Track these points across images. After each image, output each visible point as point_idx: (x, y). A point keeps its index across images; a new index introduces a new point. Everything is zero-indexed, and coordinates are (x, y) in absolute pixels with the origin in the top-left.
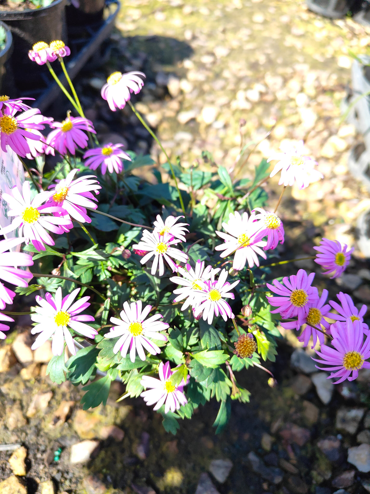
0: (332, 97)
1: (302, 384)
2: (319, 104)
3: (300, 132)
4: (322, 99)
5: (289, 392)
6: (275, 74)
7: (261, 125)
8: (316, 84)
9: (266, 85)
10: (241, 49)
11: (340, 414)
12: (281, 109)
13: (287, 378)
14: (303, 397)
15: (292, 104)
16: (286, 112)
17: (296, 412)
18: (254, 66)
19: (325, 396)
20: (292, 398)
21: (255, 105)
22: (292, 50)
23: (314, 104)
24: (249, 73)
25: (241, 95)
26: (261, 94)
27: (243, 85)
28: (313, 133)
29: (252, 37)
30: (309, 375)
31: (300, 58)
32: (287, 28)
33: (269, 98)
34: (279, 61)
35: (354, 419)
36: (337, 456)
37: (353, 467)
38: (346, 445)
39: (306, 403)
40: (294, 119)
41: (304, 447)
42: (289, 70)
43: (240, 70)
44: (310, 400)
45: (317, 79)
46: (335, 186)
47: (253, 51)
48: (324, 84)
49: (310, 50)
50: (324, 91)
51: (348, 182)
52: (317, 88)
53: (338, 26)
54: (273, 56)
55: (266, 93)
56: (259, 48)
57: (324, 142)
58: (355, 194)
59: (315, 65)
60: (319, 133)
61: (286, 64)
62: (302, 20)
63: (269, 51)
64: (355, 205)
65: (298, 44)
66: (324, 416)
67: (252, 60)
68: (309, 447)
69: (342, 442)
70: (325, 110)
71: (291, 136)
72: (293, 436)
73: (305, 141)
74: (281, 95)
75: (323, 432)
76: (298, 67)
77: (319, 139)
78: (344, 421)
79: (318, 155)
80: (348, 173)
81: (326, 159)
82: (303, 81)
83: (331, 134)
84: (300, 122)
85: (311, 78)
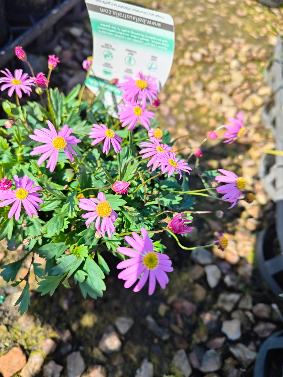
0: (258, 65)
1: (197, 272)
2: (248, 69)
3: (229, 88)
4: (250, 65)
5: (185, 276)
6: (217, 42)
7: (199, 79)
8: (248, 54)
9: (208, 50)
10: (194, 21)
11: (222, 296)
12: (217, 69)
13: (186, 266)
14: (196, 281)
15: (226, 67)
16: (221, 72)
17: (189, 291)
18: (202, 35)
19: (213, 282)
20: (188, 281)
21: (196, 63)
22: (235, 26)
23: (243, 69)
24: (197, 39)
25: (187, 55)
26: (203, 56)
27: (191, 48)
28: (238, 90)
29: (204, 13)
30: (203, 266)
31: (239, 34)
32: (233, 10)
33: (209, 60)
34: (223, 34)
35: (232, 301)
36: (214, 326)
37: (224, 335)
38: (222, 319)
39: (198, 286)
40: (226, 78)
41: (190, 317)
42: (229, 41)
43: (190, 36)
44: (201, 284)
45: (250, 51)
46: (249, 131)
47: (203, 23)
48: (254, 55)
49: (248, 28)
50: (253, 60)
51: (260, 129)
52: (247, 57)
53: (274, 13)
54: (218, 30)
55: (208, 56)
56: (209, 22)
57: (245, 98)
58: (263, 139)
59: (250, 40)
60: (243, 90)
61: (227, 37)
62: (246, 5)
63: (216, 25)
64: (262, 147)
65: (240, 23)
66: (209, 297)
67: (201, 30)
68: (194, 317)
69: (220, 317)
70: (252, 74)
71: (221, 90)
72: (183, 308)
73: (231, 95)
74: (219, 59)
75: (206, 308)
76: (237, 40)
77: (242, 94)
78: (224, 301)
79: (240, 107)
80: (260, 122)
81: (246, 111)
82: (238, 51)
83: (252, 92)
84: (230, 80)
85: (245, 49)
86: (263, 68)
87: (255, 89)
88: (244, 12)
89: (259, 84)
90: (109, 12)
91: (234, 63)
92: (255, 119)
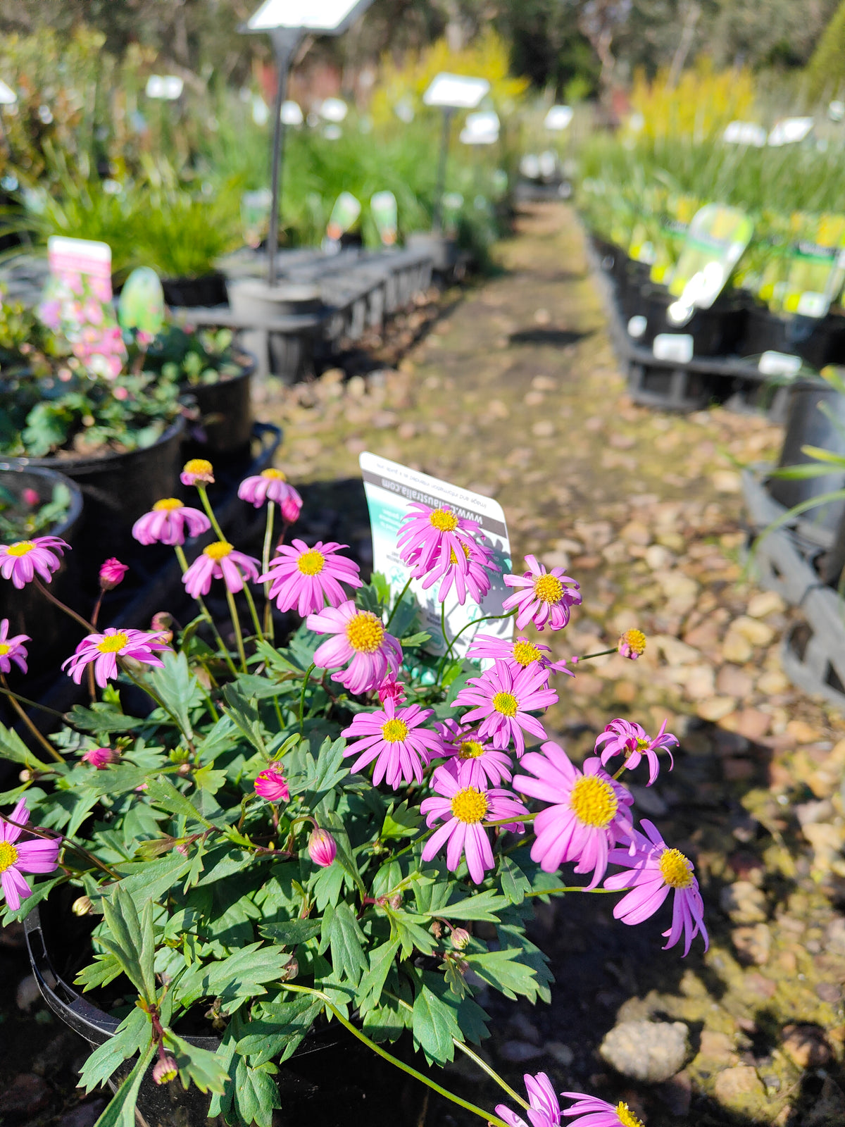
0: (718, 545)
2: (695, 561)
3: (667, 618)
4: (697, 551)
6: (594, 520)
8: (680, 525)
9: (579, 540)
12: (618, 580)
15: (639, 567)
16: (631, 584)
18: (551, 509)
22: (619, 473)
23: (683, 561)
26: (573, 556)
28: (695, 617)
31: (638, 486)
32: (602, 439)
33: (590, 562)
34: (598, 494)
40: (650, 595)
42: (620, 509)
45: (680, 517)
46: (771, 718)
48: (695, 523)
49: (654, 469)
50: (699, 537)
52: (682, 533)
54: (583, 489)
55: (584, 554)
56: (554, 477)
57: (723, 632)
59: (669, 495)
60: (708, 615)
61: (611, 499)
62: (626, 423)
63: (574, 480)
65: (629, 462)
67: (545, 498)
70: (712, 570)
74: (612, 553)
76: (638, 501)
79: (719, 659)
80: (791, 688)
81: (738, 665)
82: (652, 524)
83: (734, 615)
84: (664, 599)
85: (666, 517)
86: (734, 550)
87: (737, 605)
88: (629, 437)
89: (740, 590)
90: (396, 488)
91: (655, 557)
92: (773, 682)
